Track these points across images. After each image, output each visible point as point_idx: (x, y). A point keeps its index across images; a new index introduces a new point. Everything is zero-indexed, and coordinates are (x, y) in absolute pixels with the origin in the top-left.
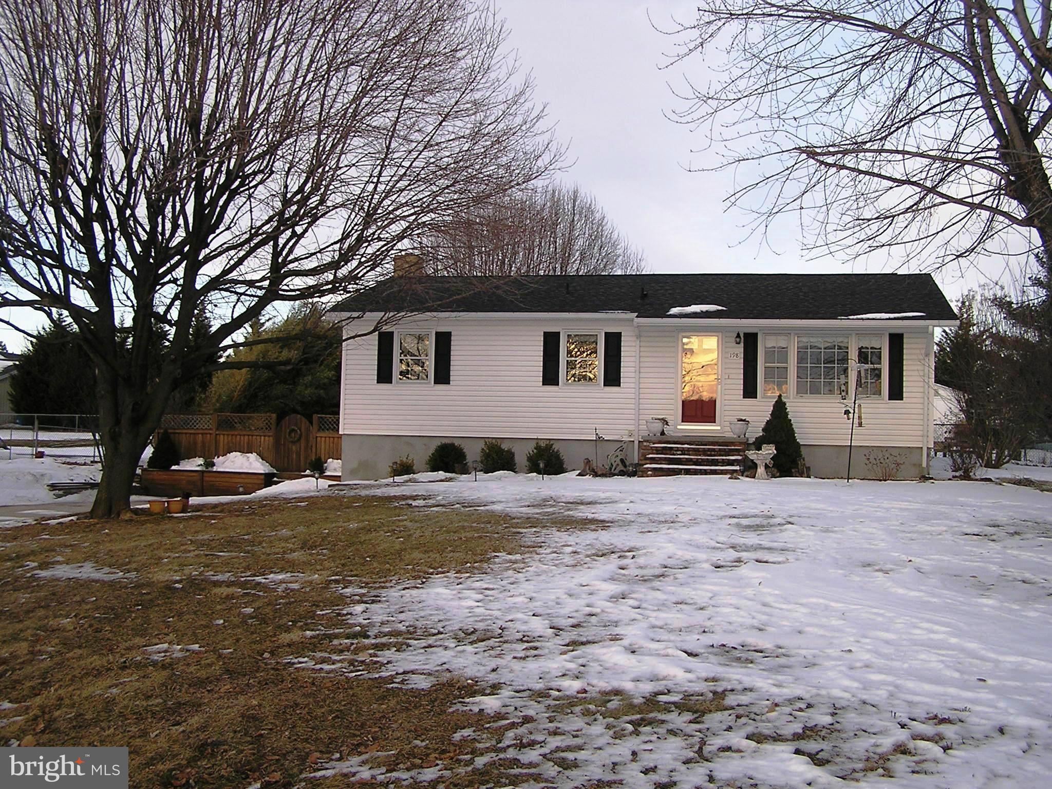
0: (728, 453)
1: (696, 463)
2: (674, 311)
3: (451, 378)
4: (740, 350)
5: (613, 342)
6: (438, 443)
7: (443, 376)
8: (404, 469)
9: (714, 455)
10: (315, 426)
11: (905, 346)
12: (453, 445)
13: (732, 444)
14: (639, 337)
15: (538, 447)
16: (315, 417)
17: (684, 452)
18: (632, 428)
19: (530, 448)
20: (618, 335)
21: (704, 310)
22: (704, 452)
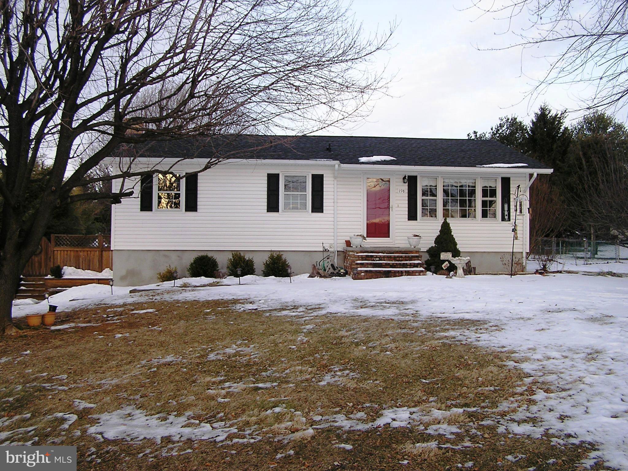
0: (411, 258)
1: (393, 266)
2: (363, 159)
3: (198, 207)
4: (405, 187)
5: (318, 181)
6: (196, 255)
7: (192, 206)
8: (170, 276)
9: (402, 261)
10: (53, 243)
11: (511, 186)
12: (207, 256)
13: (411, 252)
14: (335, 178)
15: (272, 257)
16: (53, 236)
17: (381, 258)
18: (332, 242)
19: (266, 258)
20: (321, 177)
21: (383, 160)
22: (395, 258)
